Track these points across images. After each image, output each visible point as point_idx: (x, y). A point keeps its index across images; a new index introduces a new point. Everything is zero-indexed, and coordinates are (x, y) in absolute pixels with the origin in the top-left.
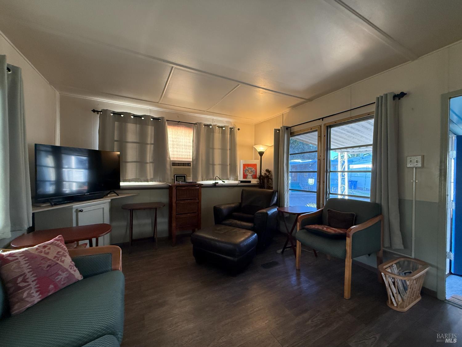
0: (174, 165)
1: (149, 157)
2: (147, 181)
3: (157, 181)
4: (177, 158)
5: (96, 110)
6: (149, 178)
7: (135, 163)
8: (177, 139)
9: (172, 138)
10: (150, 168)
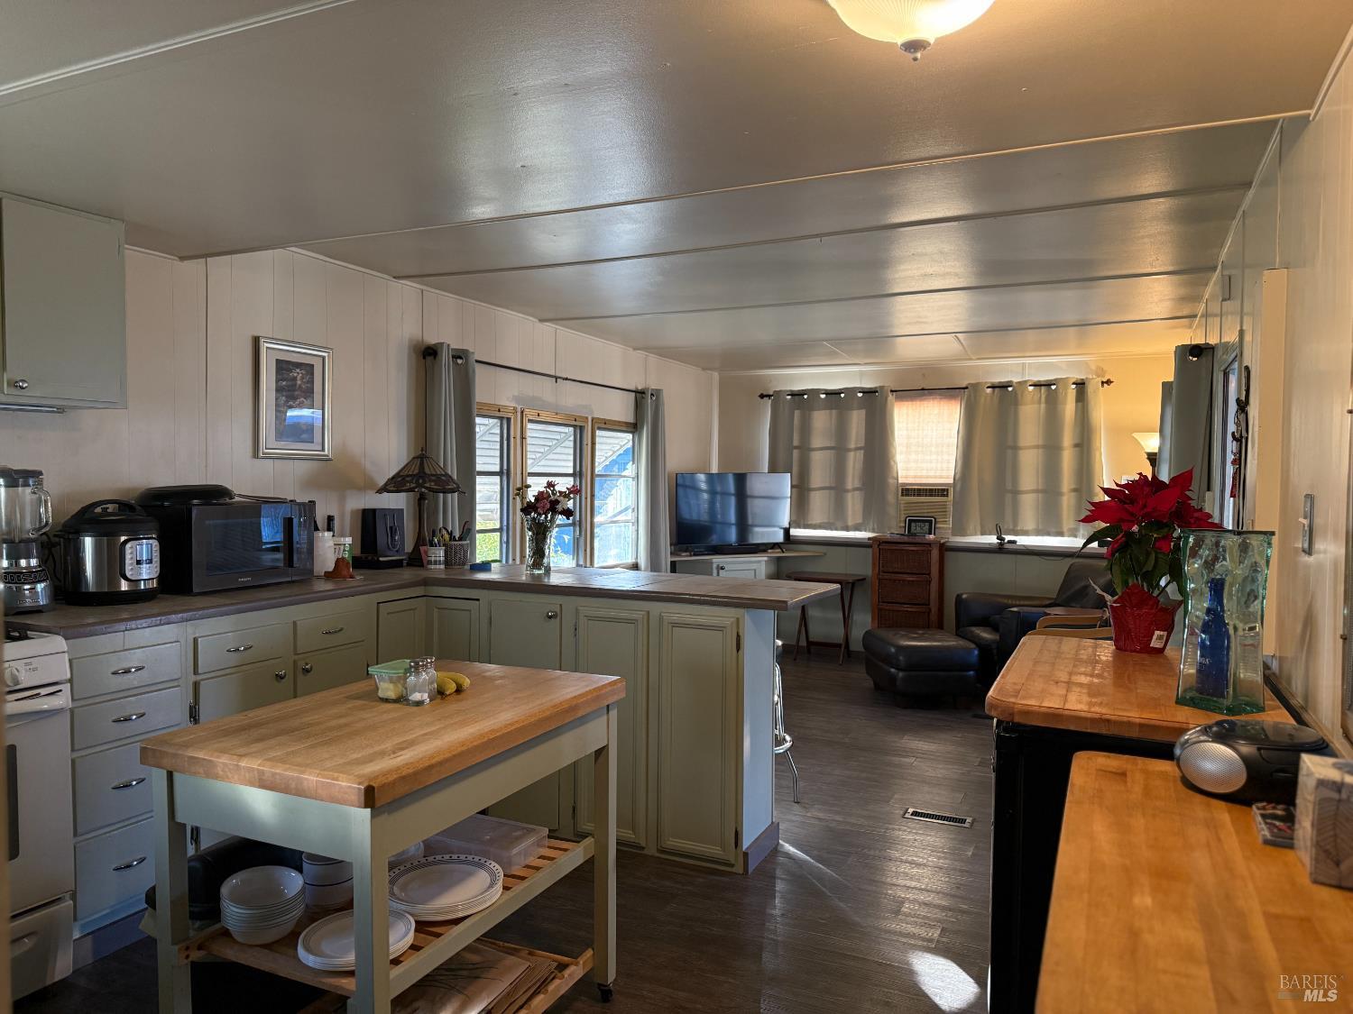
0: (907, 495)
1: (853, 478)
2: (847, 529)
3: (869, 531)
4: (915, 477)
5: (765, 393)
6: (850, 523)
7: (827, 491)
8: (918, 430)
9: (907, 430)
10: (854, 503)
